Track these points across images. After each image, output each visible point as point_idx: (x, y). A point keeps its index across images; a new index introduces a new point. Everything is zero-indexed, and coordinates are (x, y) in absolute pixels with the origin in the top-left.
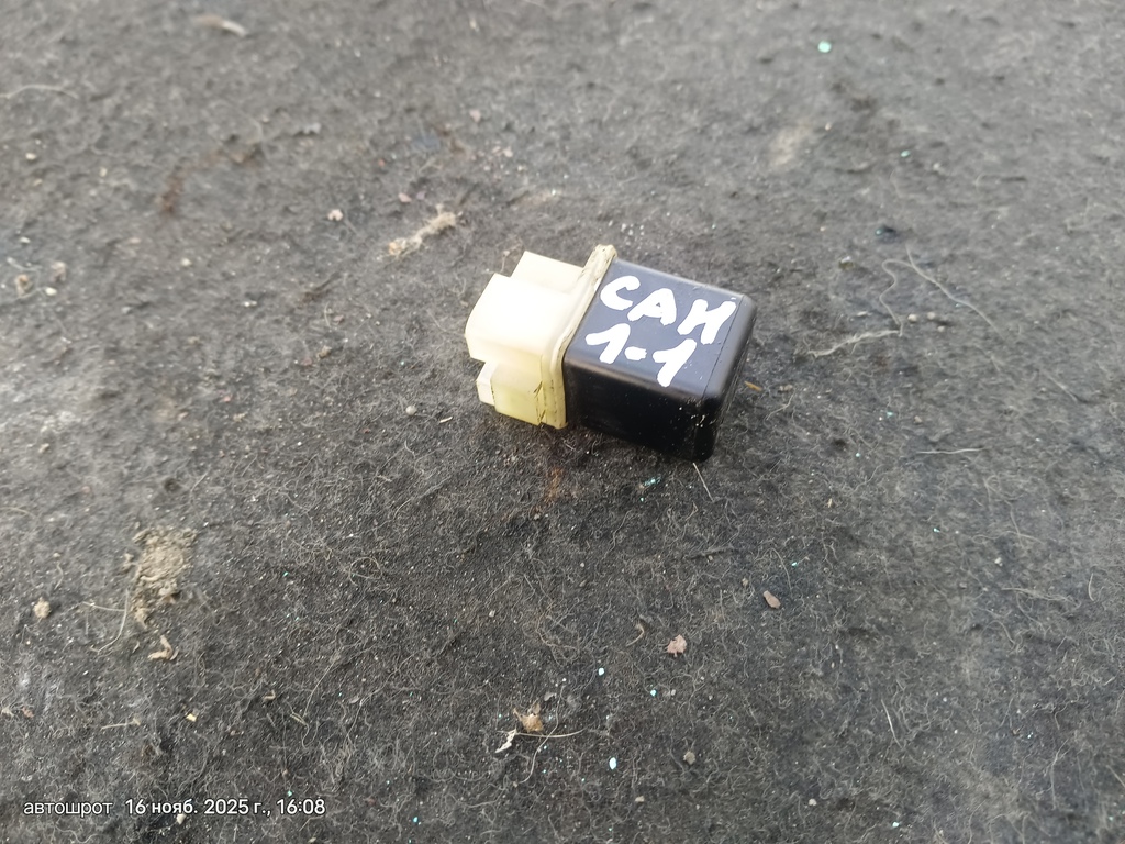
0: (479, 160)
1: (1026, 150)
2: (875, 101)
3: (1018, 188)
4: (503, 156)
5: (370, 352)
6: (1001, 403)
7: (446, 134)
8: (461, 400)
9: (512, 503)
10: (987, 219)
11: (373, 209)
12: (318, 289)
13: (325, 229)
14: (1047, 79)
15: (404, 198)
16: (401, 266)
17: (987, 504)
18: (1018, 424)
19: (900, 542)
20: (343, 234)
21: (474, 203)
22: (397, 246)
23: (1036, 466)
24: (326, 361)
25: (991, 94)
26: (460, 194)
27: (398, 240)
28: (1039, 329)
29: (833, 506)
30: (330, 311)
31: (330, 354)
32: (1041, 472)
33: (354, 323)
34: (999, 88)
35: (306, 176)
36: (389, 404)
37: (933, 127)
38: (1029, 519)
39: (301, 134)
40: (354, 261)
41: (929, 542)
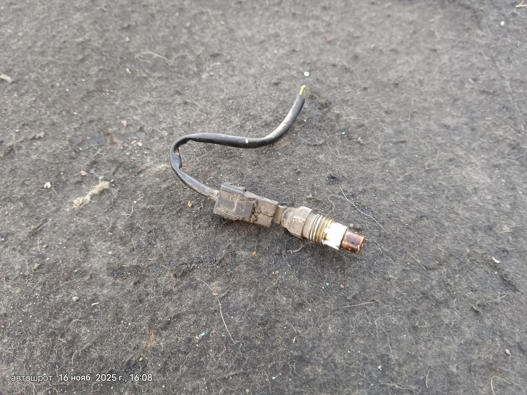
0: (125, 148)
1: (407, 124)
2: (330, 103)
3: (402, 147)
4: (137, 145)
5: (59, 265)
6: (385, 273)
7: (108, 134)
8: (105, 291)
9: (129, 351)
10: (384, 166)
11: (67, 181)
12: (35, 229)
13: (42, 193)
14: (421, 82)
15: (83, 173)
16: (79, 213)
17: (376, 334)
18: (394, 285)
19: (330, 359)
20: (51, 196)
21: (120, 174)
22: (77, 201)
23: (403, 310)
24: (36, 272)
25: (391, 93)
26: (113, 169)
27: (78, 199)
28: (408, 228)
29: (296, 341)
30: (41, 242)
31: (39, 267)
32: (405, 312)
33: (53, 248)
34: (396, 90)
35: (34, 163)
36: (68, 296)
37: (359, 116)
38: (397, 341)
39: (34, 138)
40: (56, 211)
41: (345, 359)
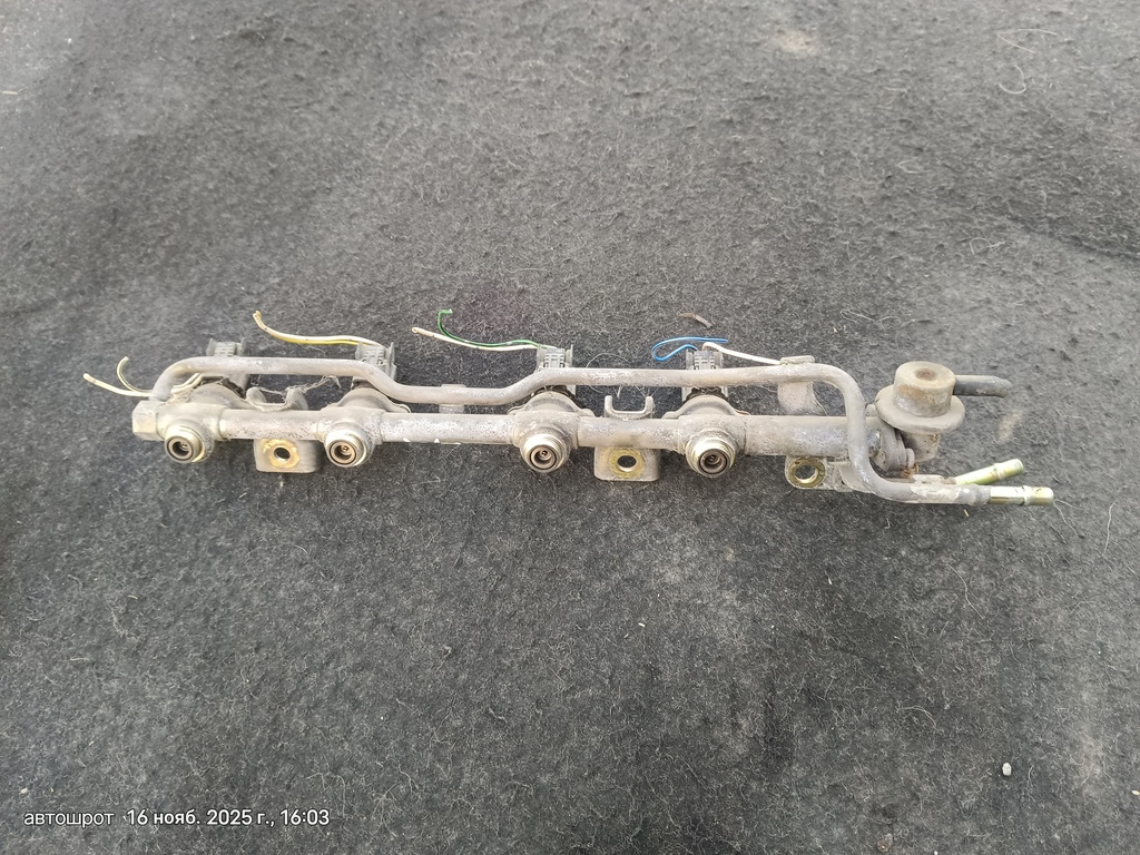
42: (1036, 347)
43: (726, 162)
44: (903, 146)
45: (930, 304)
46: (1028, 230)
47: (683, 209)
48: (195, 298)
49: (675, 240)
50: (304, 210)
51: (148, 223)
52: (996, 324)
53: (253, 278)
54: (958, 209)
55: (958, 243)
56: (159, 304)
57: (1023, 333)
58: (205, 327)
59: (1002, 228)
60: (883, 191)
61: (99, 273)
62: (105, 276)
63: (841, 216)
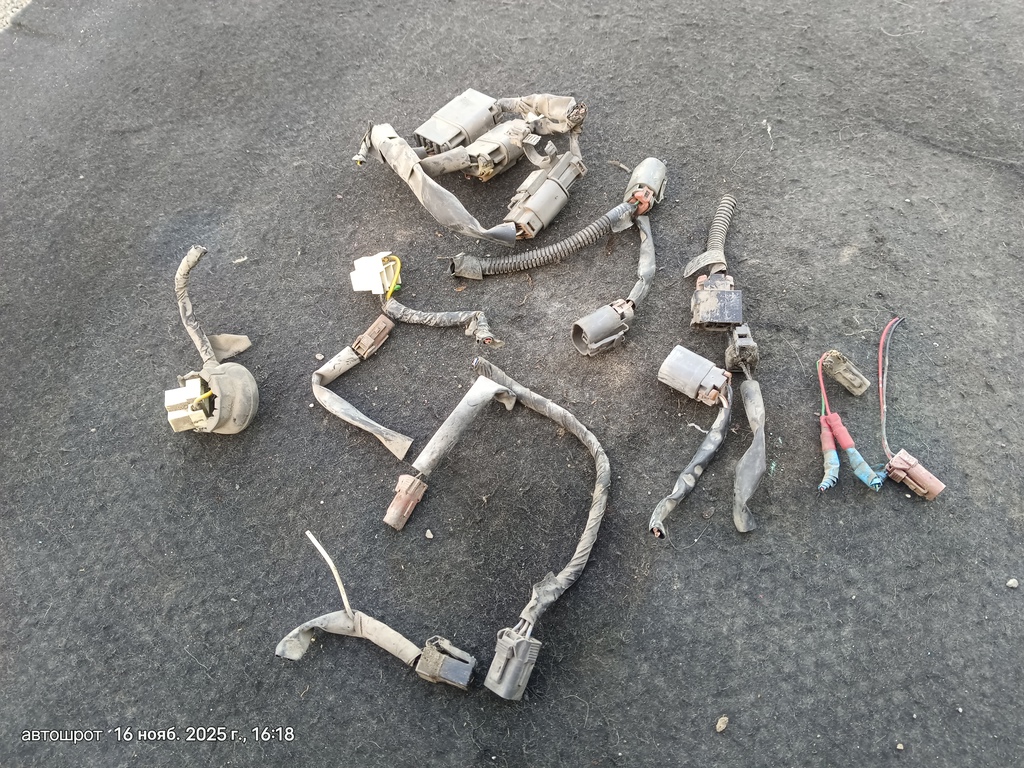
42: (879, 205)
43: (660, 65)
44: (797, 64)
45: (801, 170)
46: (887, 129)
47: (621, 93)
48: (252, 130)
49: (613, 114)
50: (338, 79)
51: (223, 81)
52: (850, 188)
53: (294, 120)
54: (834, 110)
55: (830, 132)
56: (225, 132)
57: (871, 195)
58: (257, 149)
59: (865, 125)
60: (777, 93)
61: (186, 111)
62: (190, 112)
63: (742, 106)
